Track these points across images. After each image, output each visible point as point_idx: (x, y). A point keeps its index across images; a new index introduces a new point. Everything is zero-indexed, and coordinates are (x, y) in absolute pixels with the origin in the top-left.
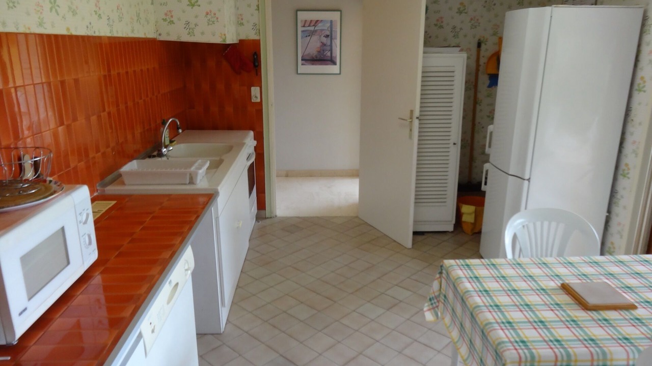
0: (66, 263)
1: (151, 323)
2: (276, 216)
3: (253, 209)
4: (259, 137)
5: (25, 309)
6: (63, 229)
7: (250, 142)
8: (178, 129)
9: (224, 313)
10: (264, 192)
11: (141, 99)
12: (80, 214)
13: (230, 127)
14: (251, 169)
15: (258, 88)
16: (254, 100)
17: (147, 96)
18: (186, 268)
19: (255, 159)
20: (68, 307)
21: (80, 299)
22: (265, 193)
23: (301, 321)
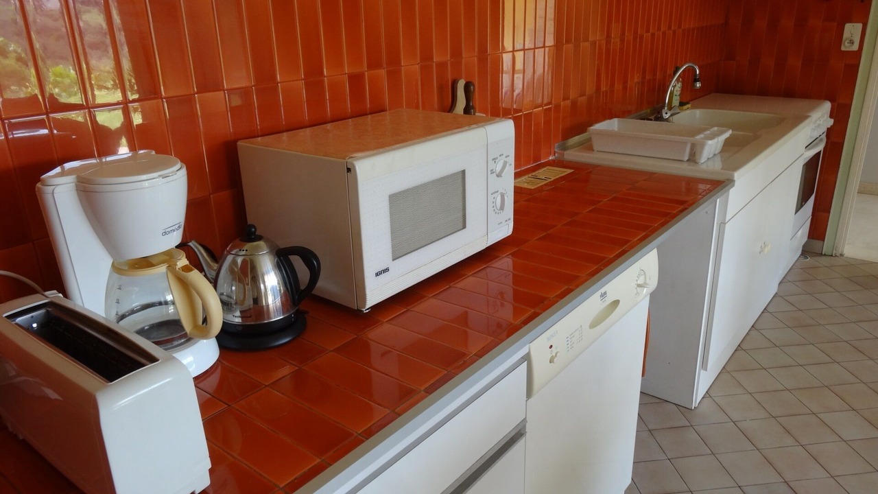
0: (461, 225)
1: (551, 347)
2: (842, 255)
3: (800, 232)
4: (841, 115)
5: (386, 270)
6: (463, 172)
7: (819, 119)
8: (696, 80)
9: (704, 381)
10: (828, 210)
11: (648, 31)
12: (494, 159)
13: (790, 93)
14: (811, 166)
15: (860, 26)
16: (845, 47)
17: (659, 29)
18: (640, 282)
19: (825, 148)
20: (450, 287)
21: (470, 281)
22: (829, 212)
23: (844, 440)
